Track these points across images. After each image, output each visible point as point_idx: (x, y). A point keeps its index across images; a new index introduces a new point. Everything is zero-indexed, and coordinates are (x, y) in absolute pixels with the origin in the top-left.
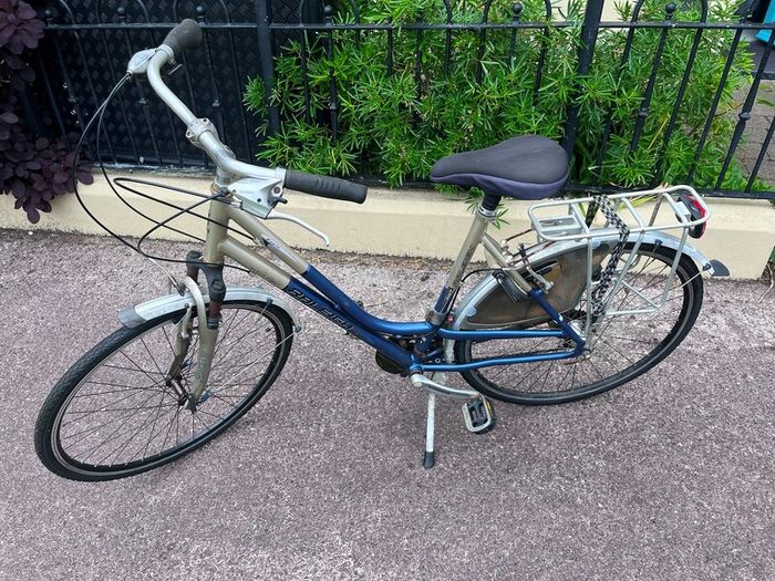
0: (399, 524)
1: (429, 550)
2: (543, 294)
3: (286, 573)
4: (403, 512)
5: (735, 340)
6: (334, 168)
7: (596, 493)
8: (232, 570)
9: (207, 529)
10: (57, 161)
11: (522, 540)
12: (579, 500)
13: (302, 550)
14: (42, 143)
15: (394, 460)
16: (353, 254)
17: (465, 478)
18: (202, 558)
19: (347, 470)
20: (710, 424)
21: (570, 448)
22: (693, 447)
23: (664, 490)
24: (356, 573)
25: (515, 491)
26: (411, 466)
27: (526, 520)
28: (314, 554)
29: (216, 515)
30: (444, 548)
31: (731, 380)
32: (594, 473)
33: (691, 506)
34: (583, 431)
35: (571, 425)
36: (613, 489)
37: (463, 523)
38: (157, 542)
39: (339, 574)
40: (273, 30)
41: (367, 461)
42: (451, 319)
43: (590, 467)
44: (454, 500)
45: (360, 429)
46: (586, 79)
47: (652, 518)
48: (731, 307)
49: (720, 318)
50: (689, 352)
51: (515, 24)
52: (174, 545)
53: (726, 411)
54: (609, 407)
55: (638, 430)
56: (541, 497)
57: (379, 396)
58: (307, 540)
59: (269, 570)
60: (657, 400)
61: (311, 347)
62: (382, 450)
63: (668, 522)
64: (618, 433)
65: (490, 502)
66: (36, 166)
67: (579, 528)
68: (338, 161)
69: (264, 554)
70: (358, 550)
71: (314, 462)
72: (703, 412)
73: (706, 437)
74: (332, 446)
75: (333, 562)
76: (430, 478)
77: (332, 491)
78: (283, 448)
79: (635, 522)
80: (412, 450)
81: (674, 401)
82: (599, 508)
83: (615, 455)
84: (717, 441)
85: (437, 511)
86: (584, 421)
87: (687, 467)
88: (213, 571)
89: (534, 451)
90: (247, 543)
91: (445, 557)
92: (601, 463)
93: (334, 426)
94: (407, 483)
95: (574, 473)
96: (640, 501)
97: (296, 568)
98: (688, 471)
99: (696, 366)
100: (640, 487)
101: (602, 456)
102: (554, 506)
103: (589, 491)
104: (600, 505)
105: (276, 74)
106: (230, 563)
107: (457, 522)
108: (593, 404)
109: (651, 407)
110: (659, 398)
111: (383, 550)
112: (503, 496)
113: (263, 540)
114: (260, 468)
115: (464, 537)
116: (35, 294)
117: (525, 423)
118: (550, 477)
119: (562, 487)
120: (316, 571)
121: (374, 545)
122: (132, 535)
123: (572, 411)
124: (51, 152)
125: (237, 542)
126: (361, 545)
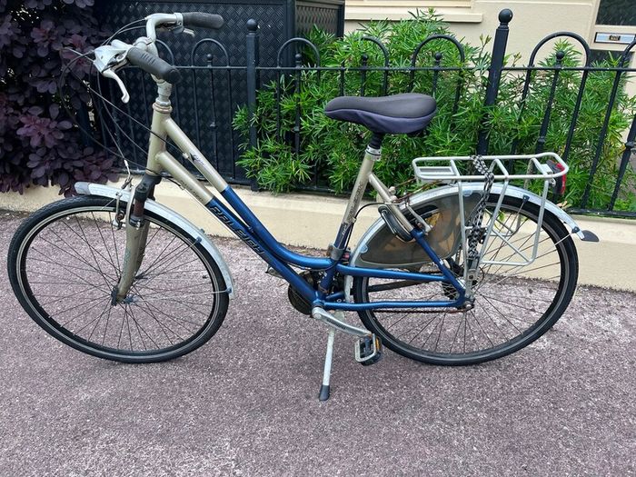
0: (285, 440)
1: (306, 464)
2: (423, 236)
3: (174, 465)
4: (290, 431)
5: (626, 335)
6: (292, 175)
7: (473, 438)
8: (129, 457)
9: (119, 423)
10: (97, 164)
11: (394, 468)
12: (456, 443)
13: (193, 449)
14: (89, 150)
15: (293, 391)
16: (304, 248)
17: (353, 412)
18: (107, 443)
19: (251, 394)
20: (594, 397)
21: (456, 400)
22: (574, 413)
23: (541, 445)
24: (234, 474)
25: (397, 427)
26: (308, 397)
27: (401, 452)
28: (202, 454)
29: (131, 414)
30: (320, 465)
31: (619, 365)
32: (475, 422)
33: (564, 460)
34: (471, 389)
35: (460, 383)
36: (490, 437)
37: (343, 447)
38: (76, 428)
39: (220, 472)
40: (258, 71)
41: (270, 389)
42: (347, 256)
43: (471, 417)
44: (339, 428)
45: (272, 366)
46: (492, 109)
47: (524, 465)
48: (626, 311)
49: (614, 319)
50: (582, 340)
51: (436, 67)
52: (88, 431)
53: (610, 389)
54: (499, 373)
55: (522, 394)
56: (420, 435)
57: (295, 344)
58: (200, 443)
59: (160, 461)
60: (545, 373)
61: (250, 305)
62: (286, 383)
63: (539, 470)
64: (503, 394)
65: (372, 434)
66: (80, 164)
67: (450, 466)
68: (297, 170)
69: (159, 448)
70: (242, 456)
71: (226, 385)
72: (588, 387)
73: (588, 406)
74: (245, 375)
75: (217, 462)
76: (323, 408)
77: (234, 408)
78: (203, 372)
79: (507, 467)
80: (312, 386)
81: (562, 374)
82: (473, 451)
83: (497, 410)
84: (599, 411)
85: (321, 434)
86: (474, 381)
87: (565, 428)
88: (112, 455)
89: (421, 399)
90: (148, 438)
91: (319, 472)
92: (482, 416)
93: (250, 361)
94: (301, 409)
95: (455, 420)
96: (514, 450)
97: (184, 463)
98: (566, 431)
99: (587, 351)
100: (517, 438)
101: (484, 411)
102: (431, 444)
103: (466, 436)
104: (475, 449)
105: (257, 102)
106: (129, 451)
107: (337, 445)
108: (484, 370)
109: (538, 378)
110: (548, 372)
111: (264, 459)
112: (384, 430)
113: (163, 438)
114: (180, 384)
115: (340, 458)
116: (54, 254)
117: (418, 377)
118: (432, 421)
119: (442, 430)
120: (199, 467)
121: (257, 454)
122: (58, 420)
123: (463, 373)
124: (94, 158)
125: (140, 437)
126: (245, 451)
